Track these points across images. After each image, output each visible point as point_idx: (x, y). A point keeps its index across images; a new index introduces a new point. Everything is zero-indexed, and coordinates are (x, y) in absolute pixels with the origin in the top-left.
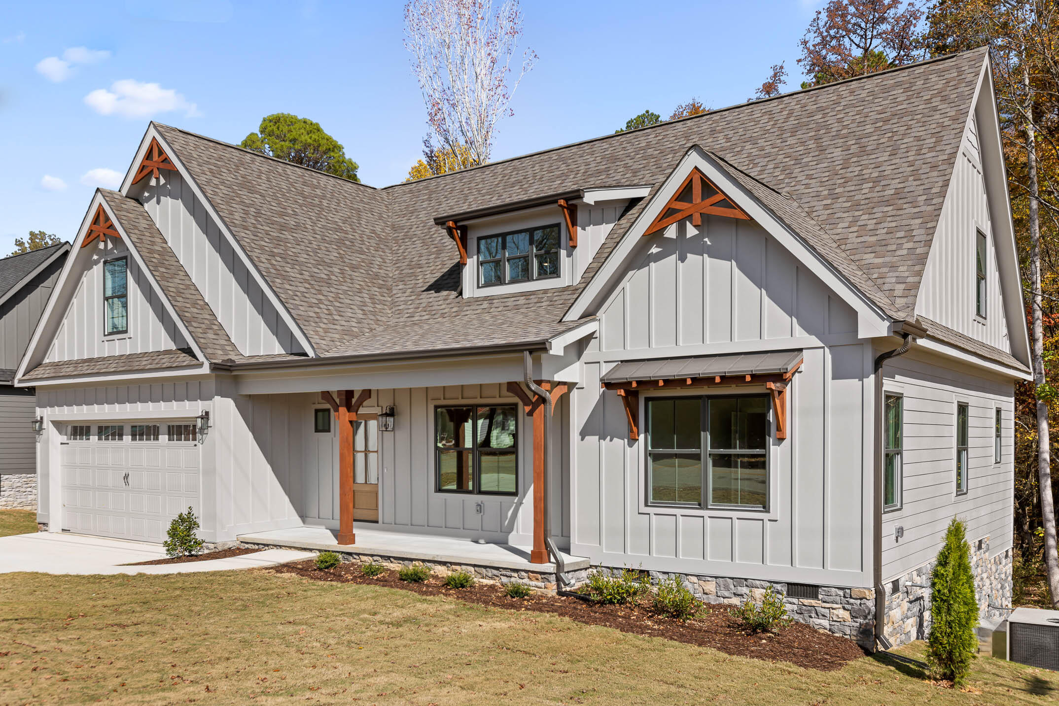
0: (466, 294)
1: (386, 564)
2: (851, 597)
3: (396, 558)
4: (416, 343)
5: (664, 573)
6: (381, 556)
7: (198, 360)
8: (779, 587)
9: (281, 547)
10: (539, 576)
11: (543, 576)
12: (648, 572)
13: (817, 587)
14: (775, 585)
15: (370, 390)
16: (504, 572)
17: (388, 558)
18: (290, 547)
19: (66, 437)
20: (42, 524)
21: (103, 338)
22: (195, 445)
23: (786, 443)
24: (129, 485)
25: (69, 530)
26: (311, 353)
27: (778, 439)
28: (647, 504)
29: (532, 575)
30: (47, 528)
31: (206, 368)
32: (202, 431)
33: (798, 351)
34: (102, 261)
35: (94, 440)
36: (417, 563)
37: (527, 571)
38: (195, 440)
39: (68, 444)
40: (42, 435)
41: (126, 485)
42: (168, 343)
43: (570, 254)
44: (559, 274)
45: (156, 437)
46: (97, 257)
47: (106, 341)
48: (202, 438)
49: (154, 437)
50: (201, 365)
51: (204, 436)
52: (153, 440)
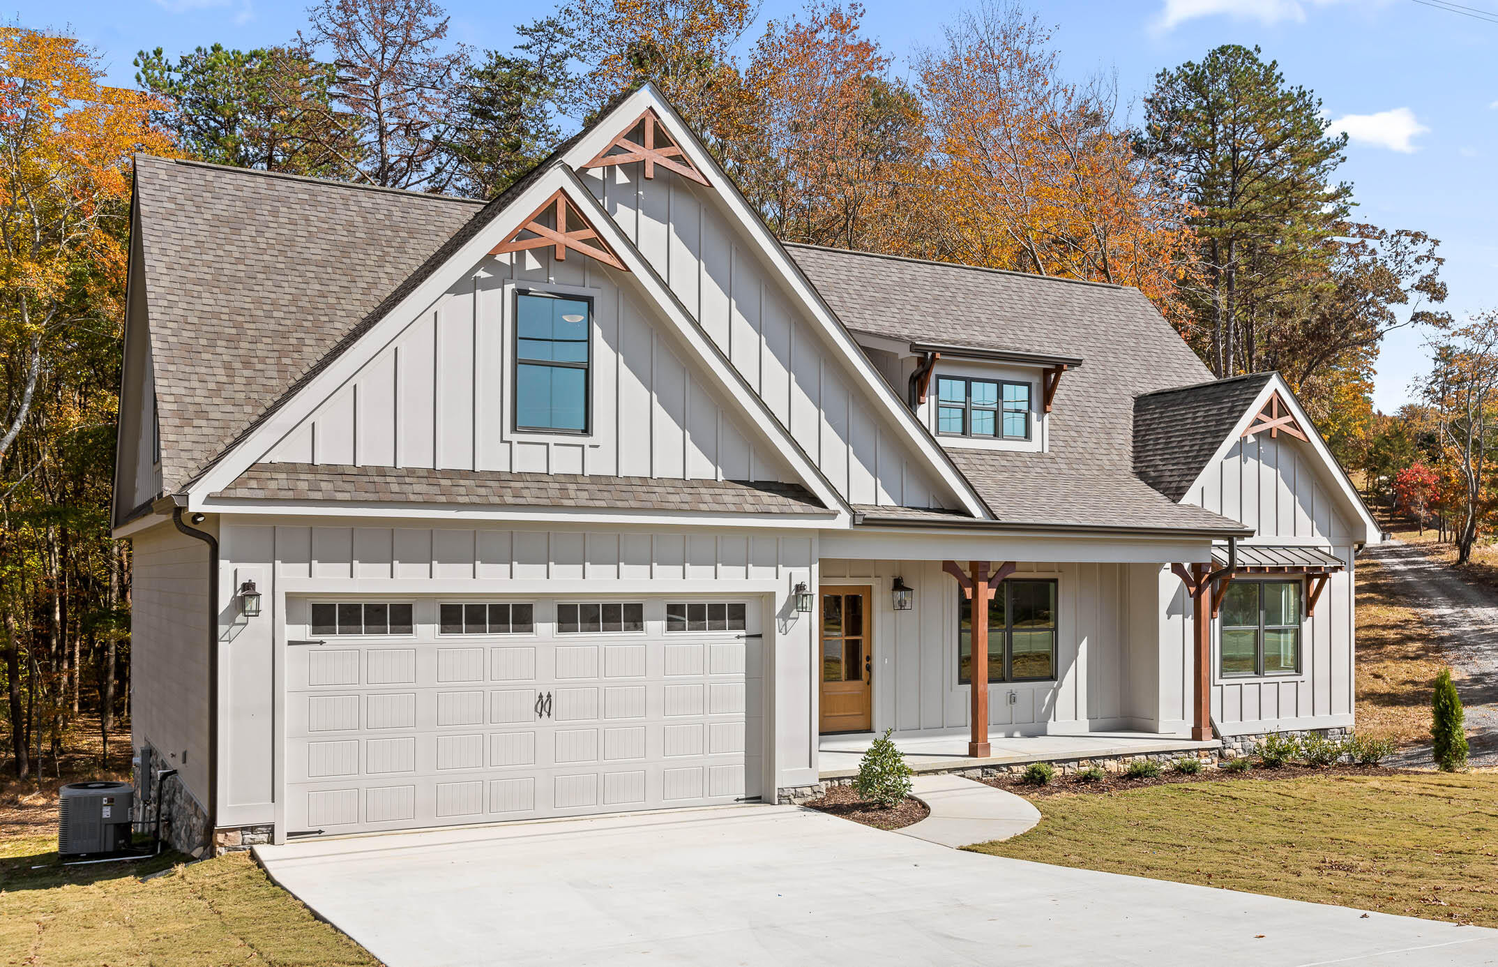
2: (1346, 733)
7: (825, 507)
8: (1306, 734)
11: (1210, 752)
14: (1303, 733)
16: (1180, 755)
19: (309, 628)
20: (244, 829)
21: (508, 435)
22: (738, 637)
23: (1310, 619)
24: (549, 715)
25: (320, 832)
26: (978, 514)
27: (1308, 615)
28: (1221, 677)
29: (1202, 753)
30: (264, 837)
31: (843, 521)
32: (785, 614)
33: (1315, 548)
34: (509, 288)
35: (426, 632)
36: (1084, 762)
37: (1198, 750)
38: (738, 628)
39: (321, 643)
40: (246, 624)
41: (541, 715)
42: (701, 467)
43: (1041, 419)
44: (1028, 436)
45: (632, 624)
46: (489, 275)
47: (519, 443)
48: (785, 624)
49: (627, 624)
50: (834, 515)
51: (790, 622)
52: (627, 629)
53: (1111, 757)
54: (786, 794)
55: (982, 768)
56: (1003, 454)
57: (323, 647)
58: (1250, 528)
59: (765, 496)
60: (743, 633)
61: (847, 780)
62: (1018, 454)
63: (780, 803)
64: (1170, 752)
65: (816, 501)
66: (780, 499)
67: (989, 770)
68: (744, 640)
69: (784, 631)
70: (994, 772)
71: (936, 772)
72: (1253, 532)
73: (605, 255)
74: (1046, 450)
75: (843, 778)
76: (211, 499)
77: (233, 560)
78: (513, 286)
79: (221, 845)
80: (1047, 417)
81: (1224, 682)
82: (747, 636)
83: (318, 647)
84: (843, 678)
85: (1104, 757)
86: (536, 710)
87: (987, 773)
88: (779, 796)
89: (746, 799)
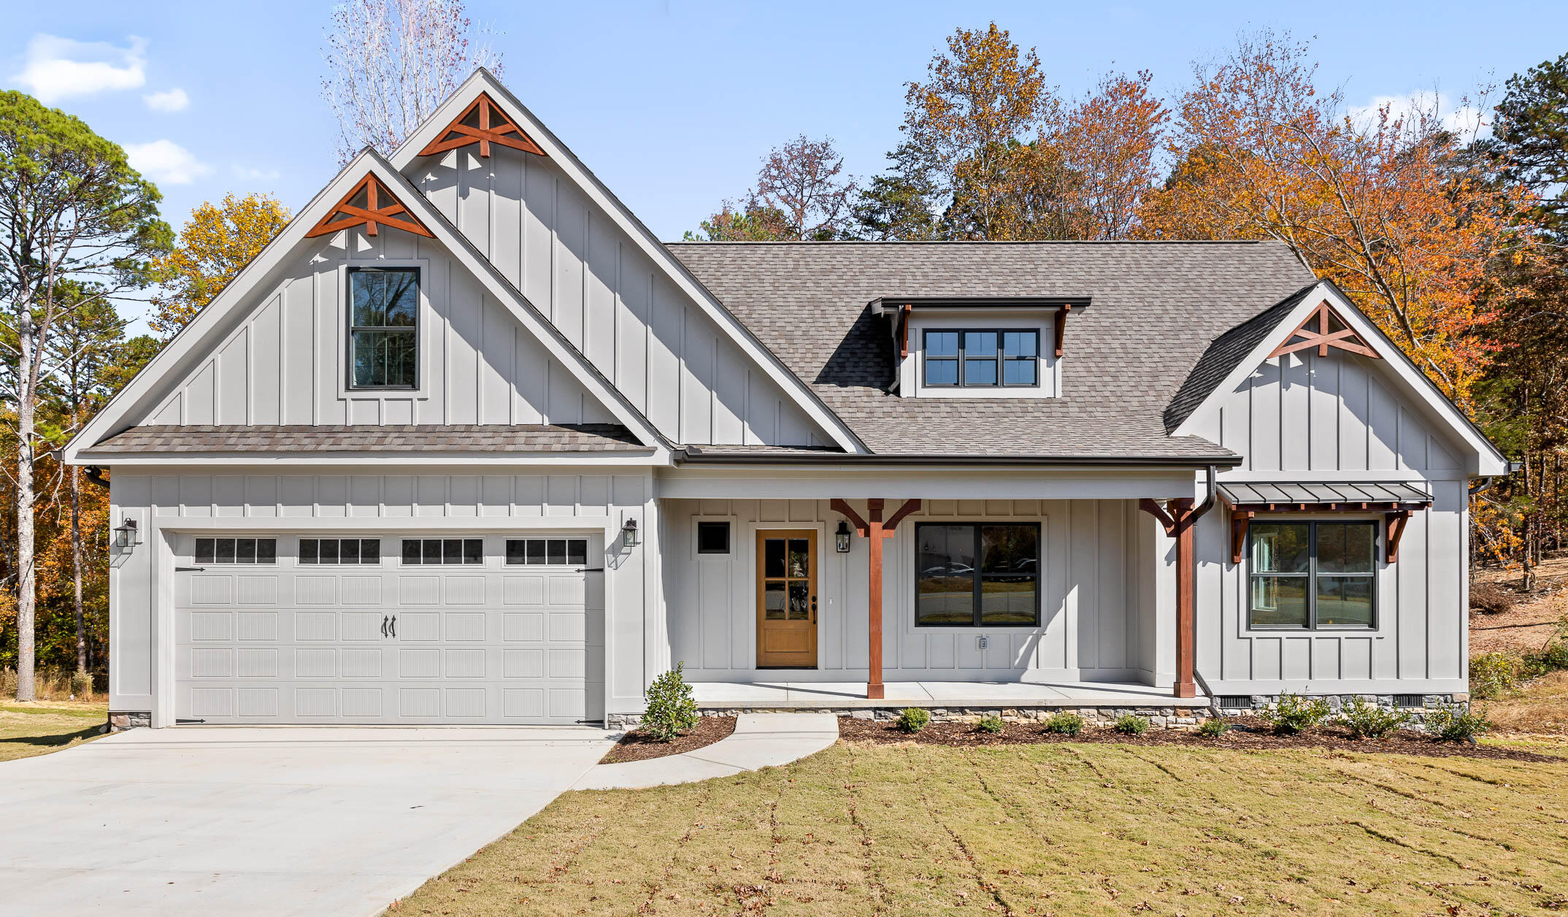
0: (906, 391)
1: (956, 717)
2: (1452, 702)
3: (971, 709)
4: (959, 447)
5: (1267, 696)
6: (948, 708)
7: (642, 444)
8: (1386, 699)
9: (751, 710)
10: (1189, 711)
11: (1195, 711)
12: (1249, 697)
13: (1422, 695)
14: (1381, 698)
15: (919, 500)
16: (1143, 711)
17: (962, 710)
18: (774, 710)
19: (193, 559)
20: (131, 714)
21: (343, 394)
22: (579, 571)
23: (1392, 566)
24: (394, 635)
25: (202, 721)
26: (850, 448)
27: (1387, 562)
28: (1248, 628)
29: (1179, 711)
30: (146, 721)
31: (662, 458)
32: (615, 550)
33: (1402, 483)
34: (343, 268)
35: (288, 563)
36: (1009, 711)
37: (1174, 708)
38: (578, 563)
39: (202, 570)
40: (131, 554)
41: (386, 635)
42: (527, 414)
43: (1051, 364)
44: (1036, 384)
45: (472, 559)
46: (324, 260)
47: (353, 400)
48: (616, 560)
49: (467, 558)
50: (651, 451)
51: (621, 558)
52: (466, 562)
53: (1046, 709)
54: (615, 720)
55: (875, 709)
56: (1002, 402)
57: (203, 573)
58: (1238, 455)
59: (583, 437)
60: (582, 567)
61: (711, 712)
62: (1021, 401)
63: (610, 728)
64: (1133, 708)
65: (634, 440)
66: (599, 439)
67: (883, 713)
68: (583, 574)
69: (613, 565)
70: (891, 715)
71: (816, 710)
72: (1241, 459)
73: (411, 225)
74: (1059, 395)
75: (707, 709)
76: (82, 454)
77: (121, 505)
78: (345, 266)
79: (114, 725)
80: (1059, 363)
81: (1253, 634)
82: (586, 570)
83: (199, 572)
84: (787, 617)
85: (1037, 708)
86: (382, 632)
87: (880, 715)
88: (609, 721)
89: (586, 722)
